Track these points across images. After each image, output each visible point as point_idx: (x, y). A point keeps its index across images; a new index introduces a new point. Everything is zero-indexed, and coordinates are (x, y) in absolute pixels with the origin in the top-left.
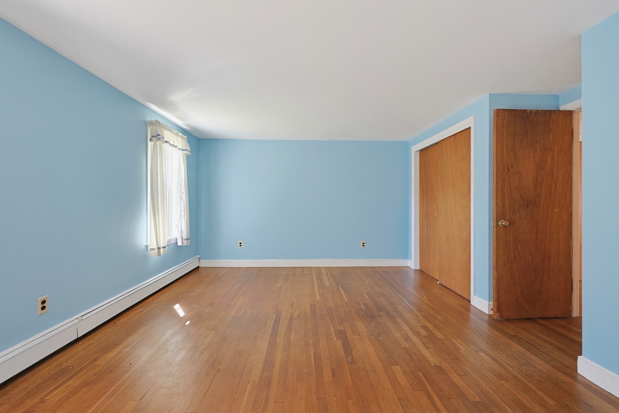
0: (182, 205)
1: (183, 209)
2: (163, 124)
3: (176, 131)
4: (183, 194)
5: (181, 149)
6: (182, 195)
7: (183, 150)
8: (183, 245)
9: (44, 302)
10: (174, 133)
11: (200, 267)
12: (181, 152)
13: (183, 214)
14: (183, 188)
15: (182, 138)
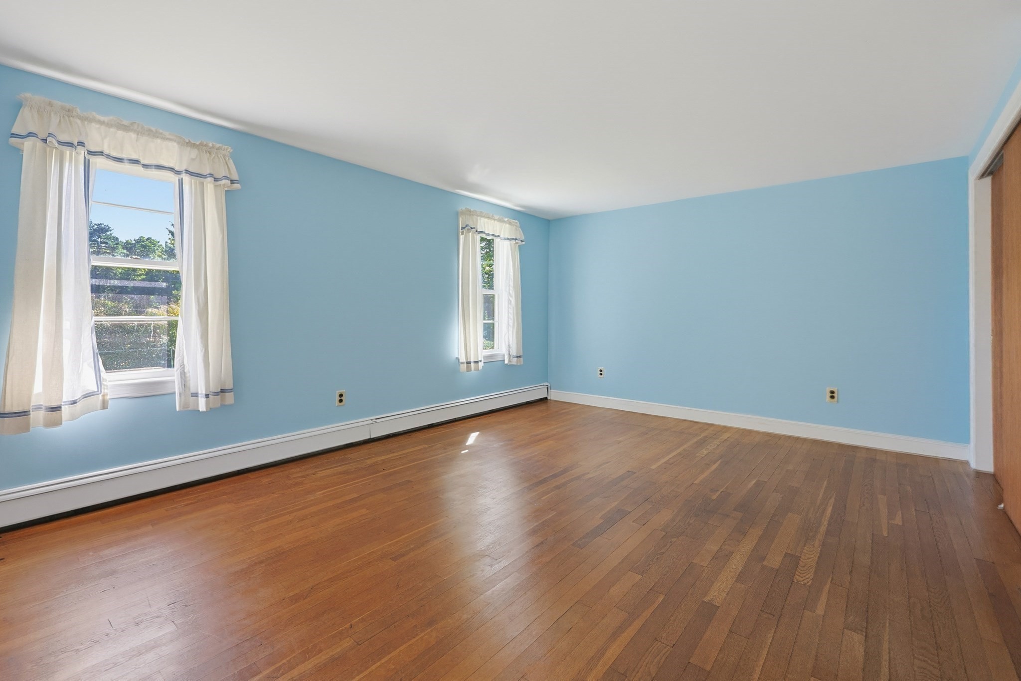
0: (511, 311)
1: (511, 316)
2: (476, 211)
3: (498, 217)
4: (511, 296)
5: (508, 239)
6: (511, 299)
7: (510, 240)
8: (511, 364)
9: (341, 395)
10: (495, 220)
11: (549, 398)
12: (508, 242)
13: (511, 324)
14: (511, 288)
15: (510, 223)
